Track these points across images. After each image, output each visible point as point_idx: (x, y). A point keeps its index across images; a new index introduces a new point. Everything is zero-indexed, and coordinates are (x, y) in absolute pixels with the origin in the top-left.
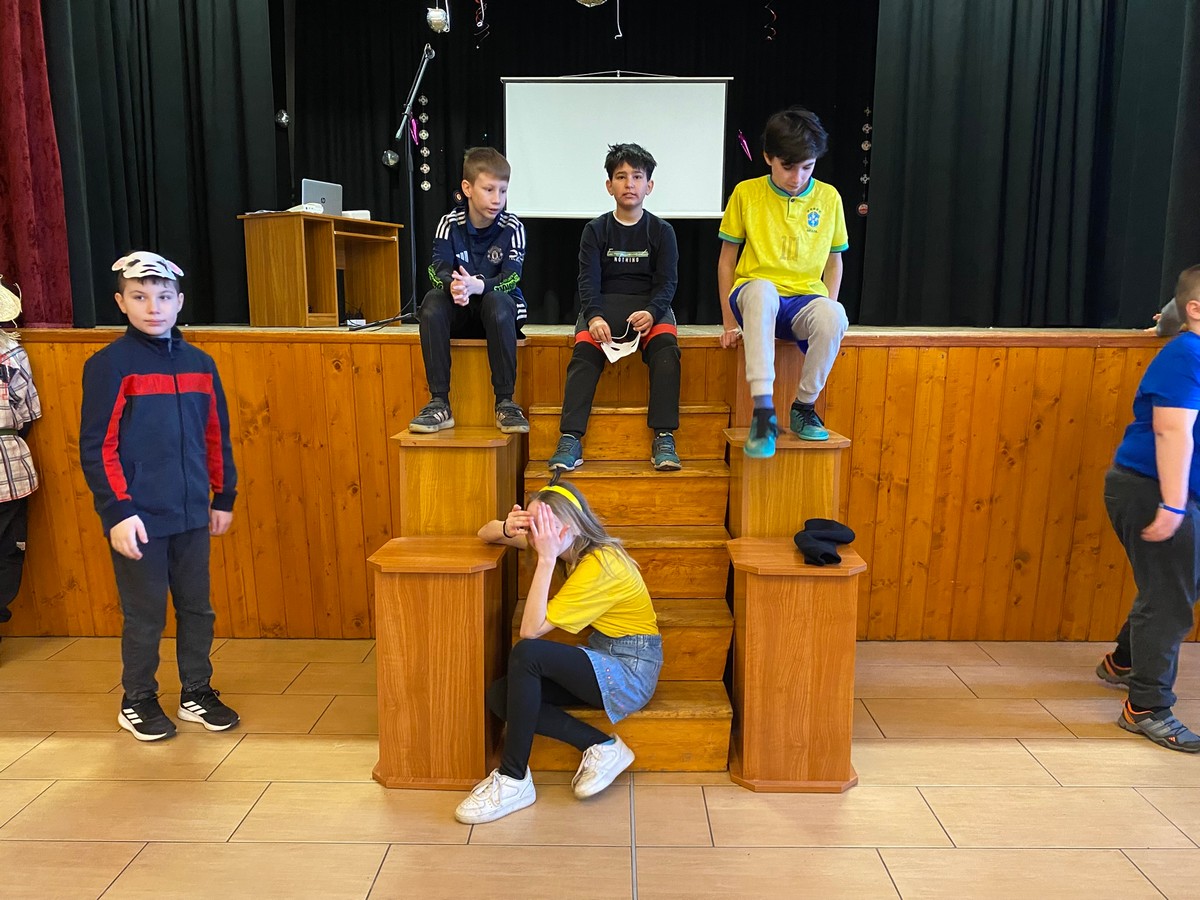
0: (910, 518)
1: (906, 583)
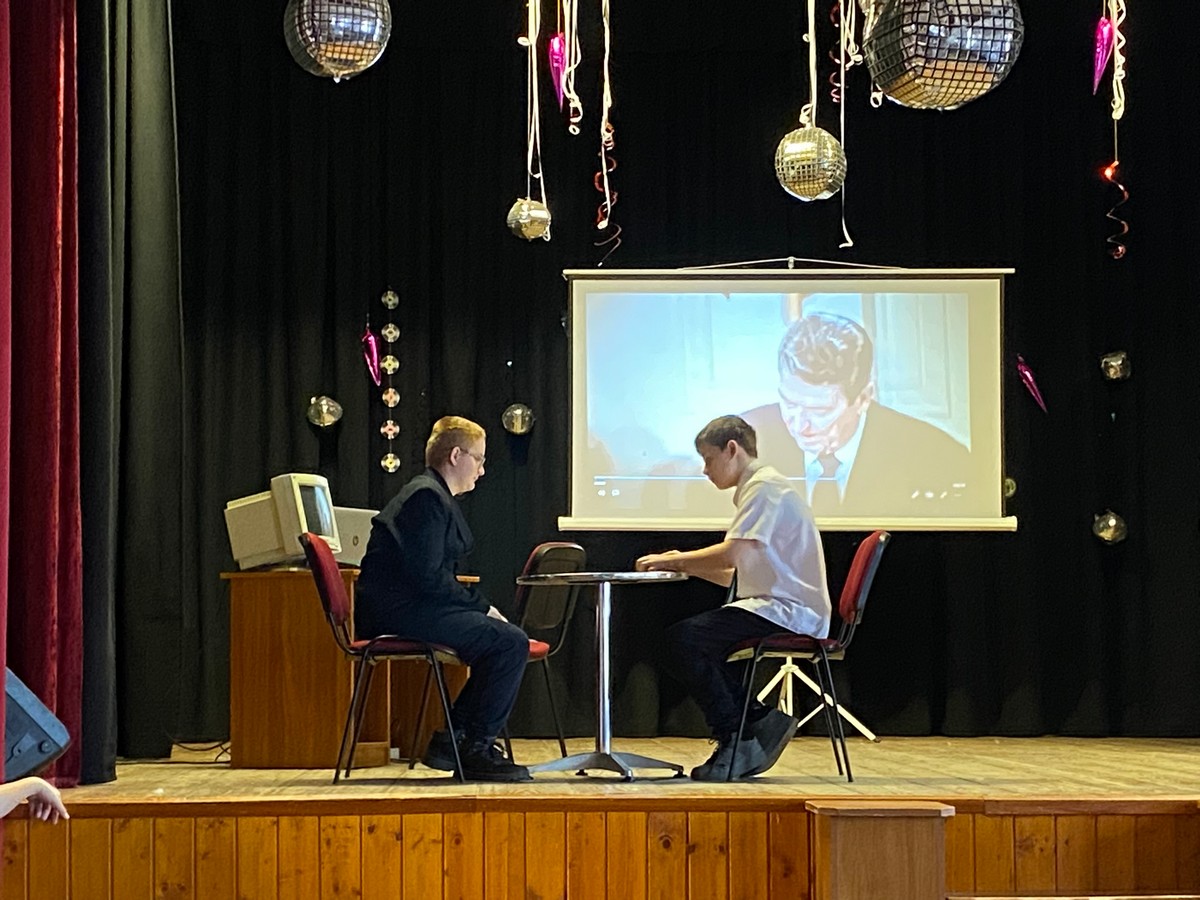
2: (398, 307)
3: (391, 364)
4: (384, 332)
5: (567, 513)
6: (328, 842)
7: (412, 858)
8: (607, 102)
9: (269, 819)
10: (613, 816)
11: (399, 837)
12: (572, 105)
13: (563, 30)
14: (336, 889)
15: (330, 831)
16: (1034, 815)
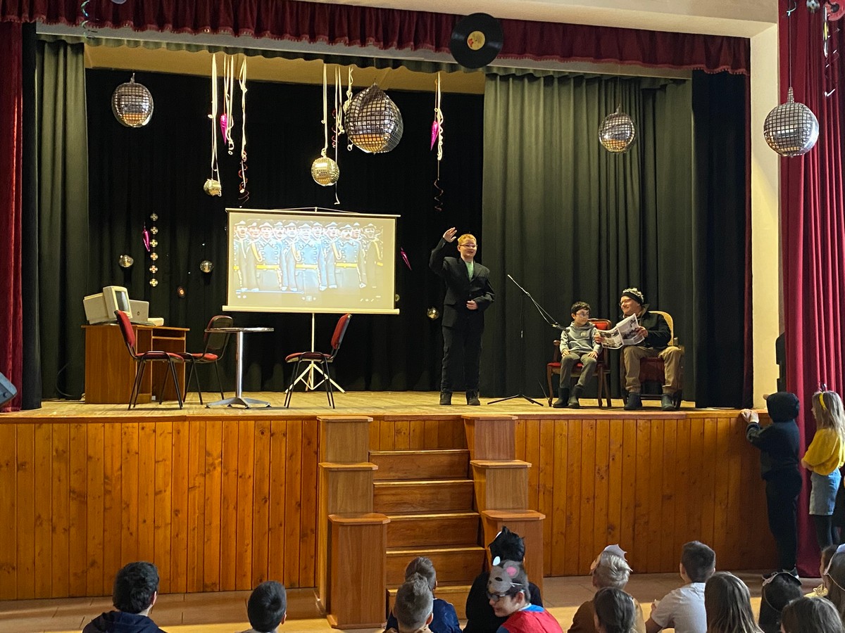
0: (555, 507)
1: (554, 544)
2: (157, 220)
3: (154, 243)
4: (152, 230)
5: (226, 304)
6: (125, 433)
7: (159, 439)
8: (244, 143)
9: (101, 424)
10: (241, 422)
11: (155, 431)
12: (230, 143)
13: (226, 112)
14: (128, 452)
15: (126, 429)
16: (403, 421)
